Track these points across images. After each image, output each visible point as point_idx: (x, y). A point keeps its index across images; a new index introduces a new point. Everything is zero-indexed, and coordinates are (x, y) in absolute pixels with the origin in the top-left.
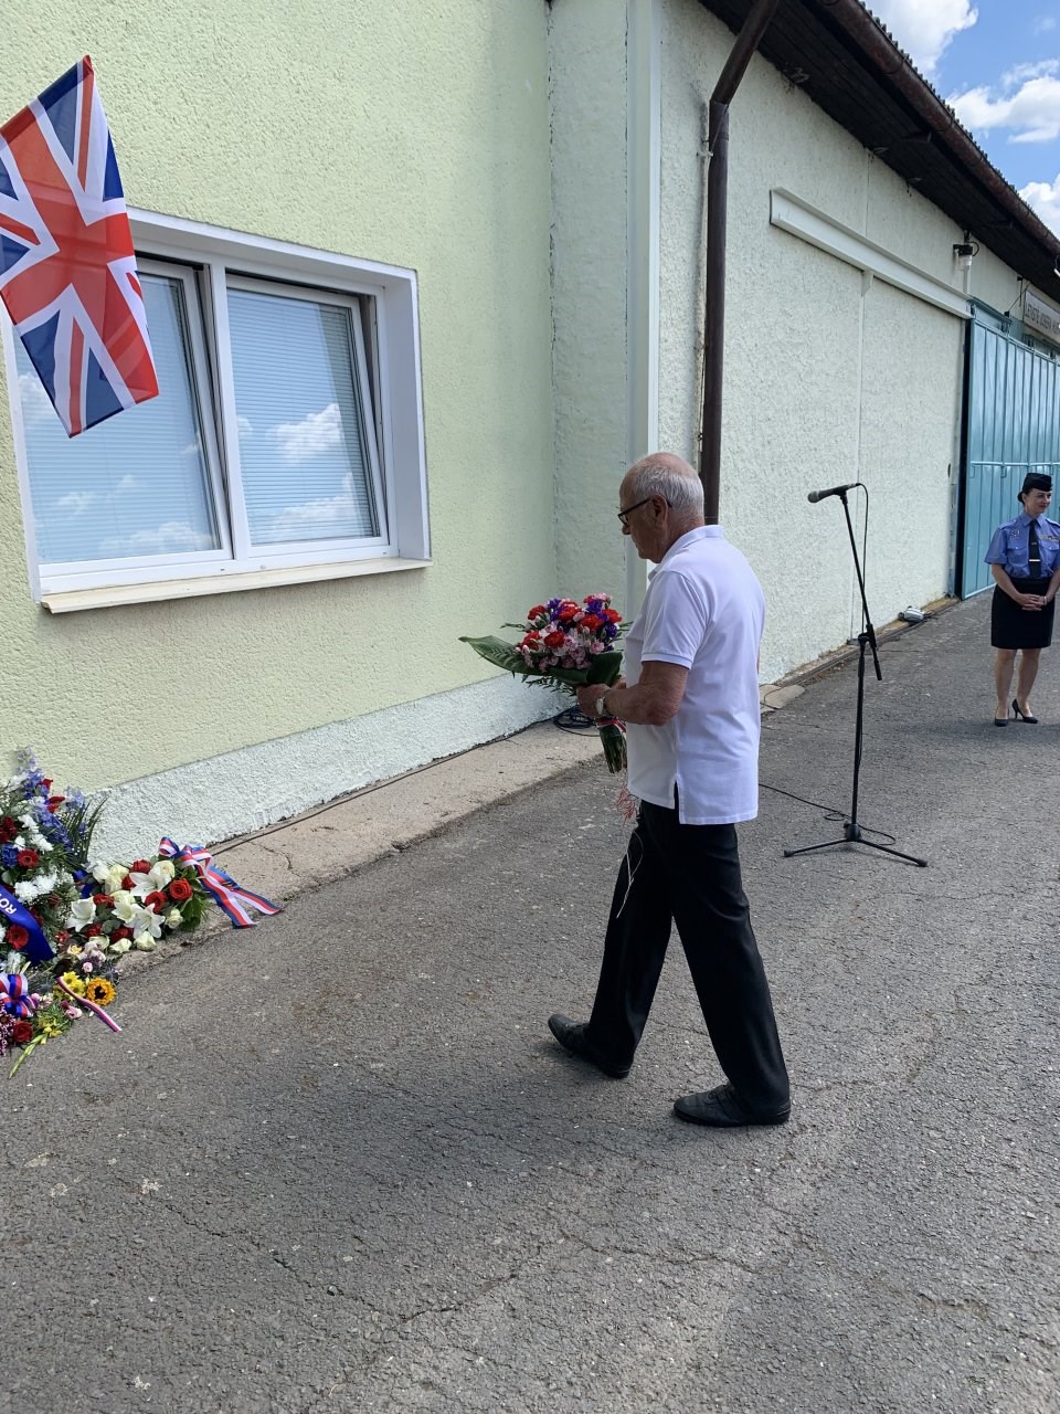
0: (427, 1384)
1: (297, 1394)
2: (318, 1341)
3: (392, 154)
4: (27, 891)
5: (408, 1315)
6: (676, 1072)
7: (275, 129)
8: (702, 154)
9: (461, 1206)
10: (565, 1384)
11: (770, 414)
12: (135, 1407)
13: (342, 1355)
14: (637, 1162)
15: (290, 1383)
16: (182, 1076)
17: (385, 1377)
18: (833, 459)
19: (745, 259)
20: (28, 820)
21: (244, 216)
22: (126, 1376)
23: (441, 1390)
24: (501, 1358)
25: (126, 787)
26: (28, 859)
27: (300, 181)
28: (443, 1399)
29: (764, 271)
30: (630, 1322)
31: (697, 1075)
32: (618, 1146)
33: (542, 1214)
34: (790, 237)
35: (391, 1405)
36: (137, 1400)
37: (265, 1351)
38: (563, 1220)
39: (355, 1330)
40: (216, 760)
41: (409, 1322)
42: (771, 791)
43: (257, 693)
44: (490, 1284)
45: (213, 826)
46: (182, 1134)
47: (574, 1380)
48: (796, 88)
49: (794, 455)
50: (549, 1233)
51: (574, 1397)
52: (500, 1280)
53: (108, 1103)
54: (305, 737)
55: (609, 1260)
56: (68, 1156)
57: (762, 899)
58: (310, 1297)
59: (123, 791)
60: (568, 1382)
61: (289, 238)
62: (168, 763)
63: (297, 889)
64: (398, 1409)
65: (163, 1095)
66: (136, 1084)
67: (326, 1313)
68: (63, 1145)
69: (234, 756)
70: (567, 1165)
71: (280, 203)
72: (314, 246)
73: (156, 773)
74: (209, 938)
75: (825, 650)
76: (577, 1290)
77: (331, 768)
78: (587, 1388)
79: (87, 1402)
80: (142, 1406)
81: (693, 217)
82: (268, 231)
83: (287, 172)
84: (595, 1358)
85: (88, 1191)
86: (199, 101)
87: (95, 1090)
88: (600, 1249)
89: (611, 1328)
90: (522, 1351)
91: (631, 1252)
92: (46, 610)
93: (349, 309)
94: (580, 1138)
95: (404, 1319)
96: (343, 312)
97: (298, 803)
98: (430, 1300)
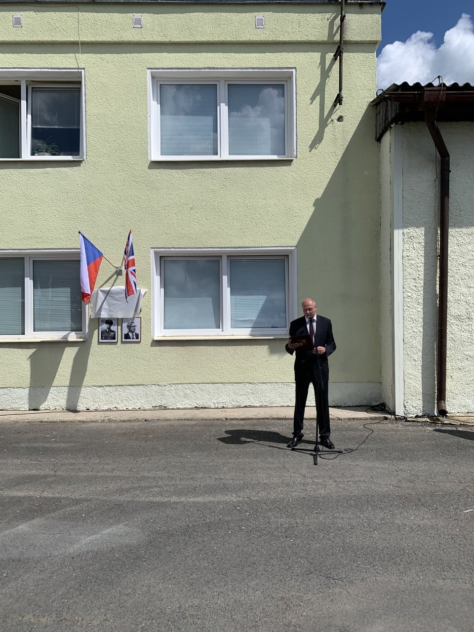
3: (287, 214)
8: (438, 179)
40: (200, 384)
45: (198, 402)
54: (235, 385)
59: (171, 386)
62: (185, 382)
69: (207, 385)
73: (181, 384)
77: (245, 397)
92: (154, 340)
97: (230, 404)
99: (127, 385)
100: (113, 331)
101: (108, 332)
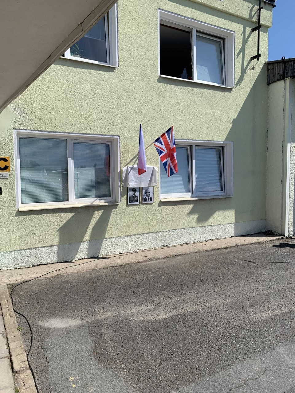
2: (178, 292)
9: (202, 287)
13: (181, 293)
16: (170, 269)
21: (198, 137)
23: (191, 298)
25: (170, 231)
30: (218, 299)
38: (215, 291)
40: (186, 229)
41: (190, 293)
44: (202, 293)
46: (168, 274)
55: (219, 294)
56: (154, 273)
58: (179, 289)
61: (207, 140)
62: (178, 228)
63: (196, 252)
64: (185, 298)
65: (167, 270)
66: (164, 268)
70: (220, 286)
71: (206, 134)
74: (179, 255)
77: (208, 234)
83: (207, 129)
85: (155, 276)
87: (159, 268)
89: (215, 298)
90: (202, 297)
91: (223, 294)
92: (161, 201)
93: (220, 149)
94: (224, 285)
98: (193, 292)
99: (145, 233)
100: (137, 197)
101: (134, 197)
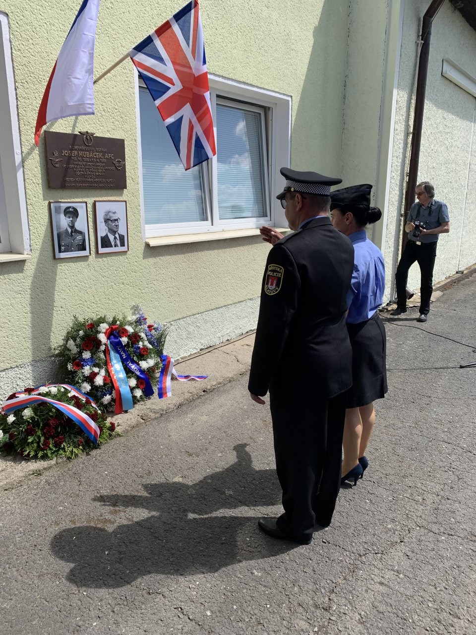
0: (381, 584)
1: (325, 583)
2: (326, 562)
3: (286, 42)
4: (144, 365)
5: (362, 554)
6: (444, 460)
7: (241, 31)
8: (418, 42)
9: (367, 510)
10: (443, 589)
11: (434, 165)
12: (258, 583)
13: (339, 569)
14: (440, 497)
15: (321, 578)
16: (225, 446)
17: (362, 579)
18: (457, 187)
19: (430, 92)
20: (143, 335)
21: (228, 70)
22: (249, 569)
23: (389, 587)
24: (411, 576)
25: (172, 323)
26: (144, 351)
27: (250, 55)
28: (391, 590)
29: (437, 98)
30: (463, 565)
31: (453, 461)
32: (429, 489)
33: (405, 516)
34: (449, 82)
35: (369, 591)
36: (258, 580)
37: (305, 564)
38: (415, 520)
39: (341, 558)
40: (205, 313)
41: (363, 557)
42: (444, 338)
43: (221, 285)
44: (393, 544)
45: (202, 341)
46: (234, 471)
47: (447, 587)
48: (457, 10)
49: (442, 184)
50: (411, 525)
51: (450, 594)
52: (396, 542)
53: (198, 456)
54: (238, 305)
55: (443, 538)
56: (190, 478)
57: (456, 386)
58: (316, 543)
59: (171, 325)
60: (445, 588)
61: (244, 80)
62: (188, 313)
63: (244, 370)
64: (373, 593)
65: (220, 455)
66: (206, 449)
67: (326, 551)
68: (185, 473)
69: (211, 312)
70: (408, 496)
71: (242, 65)
72: (254, 84)
73: (183, 318)
74: (214, 389)
75: (448, 275)
76: (433, 550)
77: (246, 319)
78: (454, 591)
79: (237, 579)
80: (261, 583)
81: (412, 72)
82: (236, 77)
83: (245, 50)
84: (453, 579)
85: (203, 492)
86: (214, 18)
87: (191, 451)
88: (437, 533)
89: (455, 567)
90: (419, 573)
91: (452, 535)
92: (147, 245)
93: (260, 114)
94: (410, 485)
95: (361, 556)
96: (257, 115)
97: (234, 334)
98: (369, 549)
100: (81, 233)
101: (72, 235)
